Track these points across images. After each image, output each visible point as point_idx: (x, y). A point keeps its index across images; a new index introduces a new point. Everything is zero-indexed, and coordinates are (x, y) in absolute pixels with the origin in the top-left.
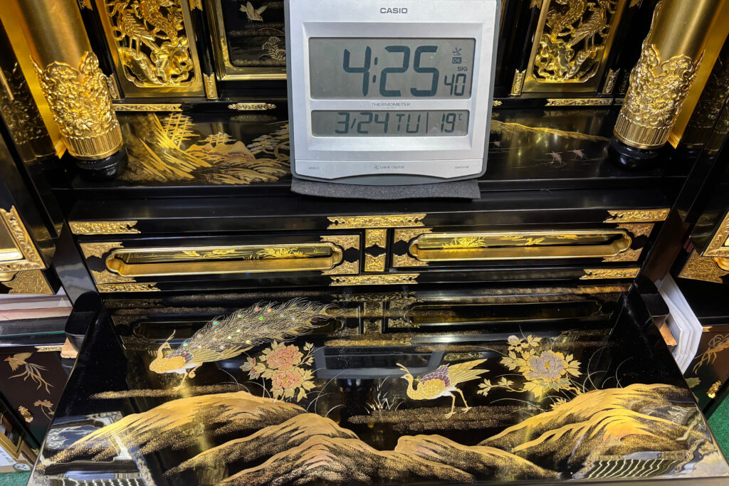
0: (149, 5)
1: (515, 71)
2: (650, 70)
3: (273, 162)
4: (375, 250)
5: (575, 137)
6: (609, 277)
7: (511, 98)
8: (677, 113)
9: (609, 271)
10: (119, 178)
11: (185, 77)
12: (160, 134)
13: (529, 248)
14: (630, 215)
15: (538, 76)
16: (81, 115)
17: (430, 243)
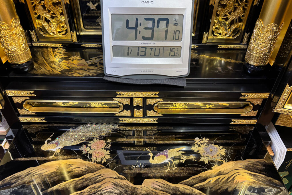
0: (48, 2)
1: (204, 33)
2: (259, 30)
3: (96, 68)
4: (138, 107)
5: (229, 61)
6: (243, 123)
7: (203, 44)
8: (272, 50)
9: (243, 120)
10: (29, 72)
11: (64, 33)
12: (51, 55)
13: (207, 109)
14: (251, 95)
15: (214, 35)
16: (11, 45)
17: (163, 106)
